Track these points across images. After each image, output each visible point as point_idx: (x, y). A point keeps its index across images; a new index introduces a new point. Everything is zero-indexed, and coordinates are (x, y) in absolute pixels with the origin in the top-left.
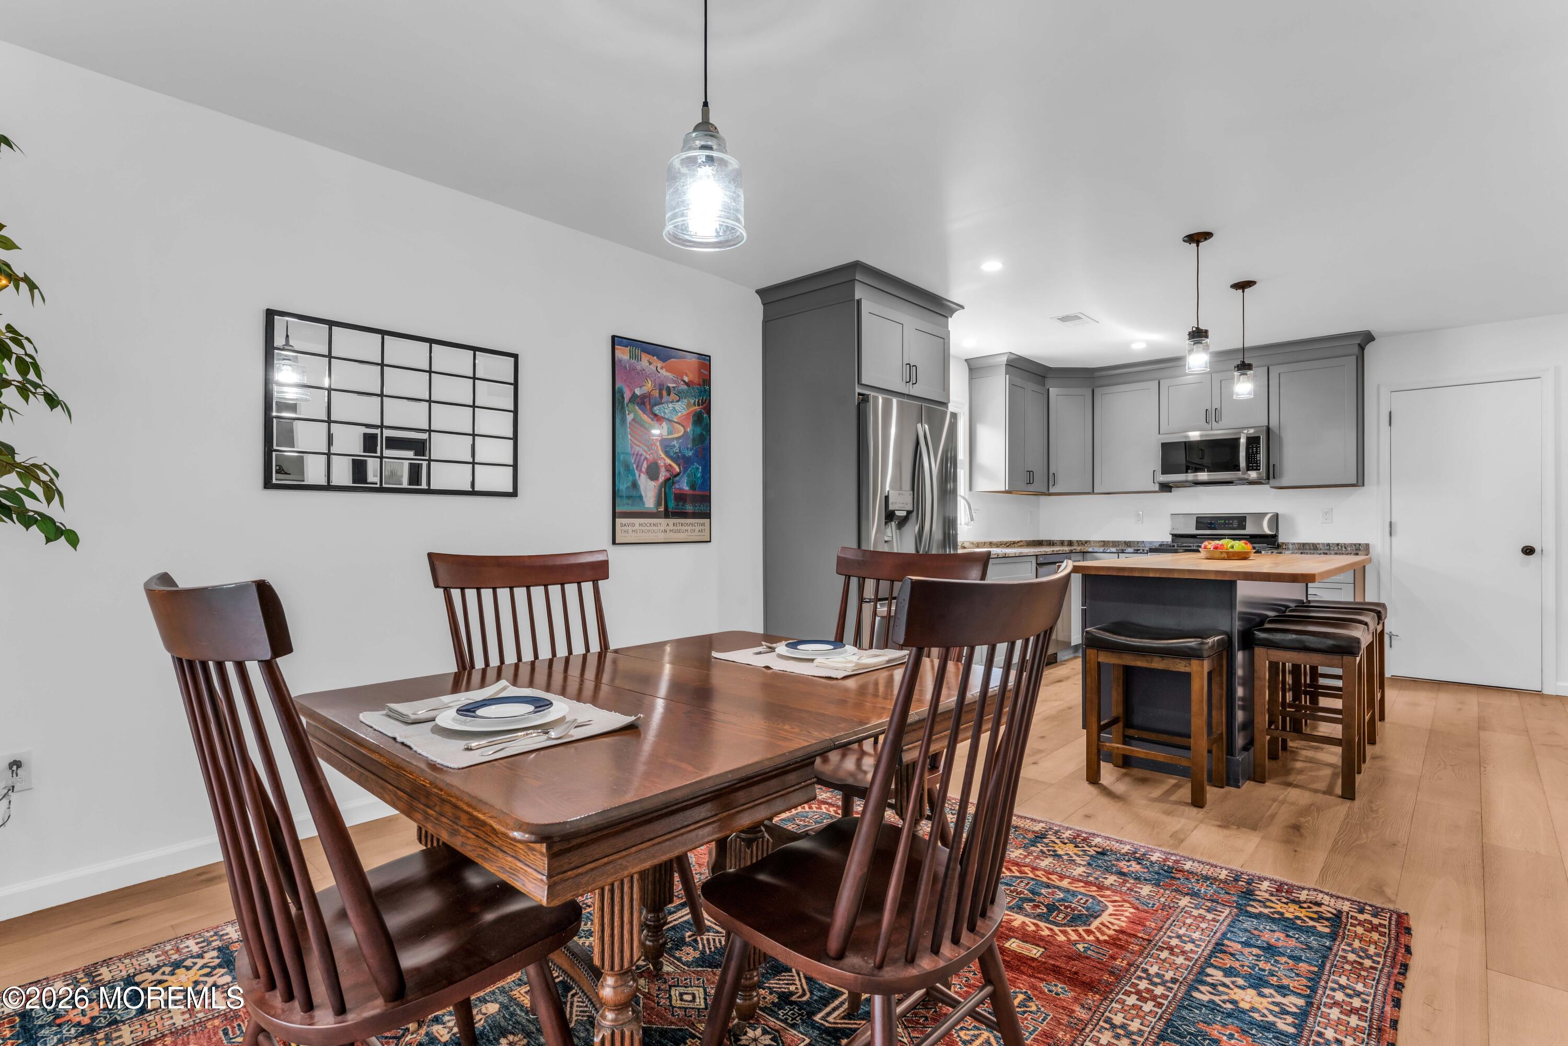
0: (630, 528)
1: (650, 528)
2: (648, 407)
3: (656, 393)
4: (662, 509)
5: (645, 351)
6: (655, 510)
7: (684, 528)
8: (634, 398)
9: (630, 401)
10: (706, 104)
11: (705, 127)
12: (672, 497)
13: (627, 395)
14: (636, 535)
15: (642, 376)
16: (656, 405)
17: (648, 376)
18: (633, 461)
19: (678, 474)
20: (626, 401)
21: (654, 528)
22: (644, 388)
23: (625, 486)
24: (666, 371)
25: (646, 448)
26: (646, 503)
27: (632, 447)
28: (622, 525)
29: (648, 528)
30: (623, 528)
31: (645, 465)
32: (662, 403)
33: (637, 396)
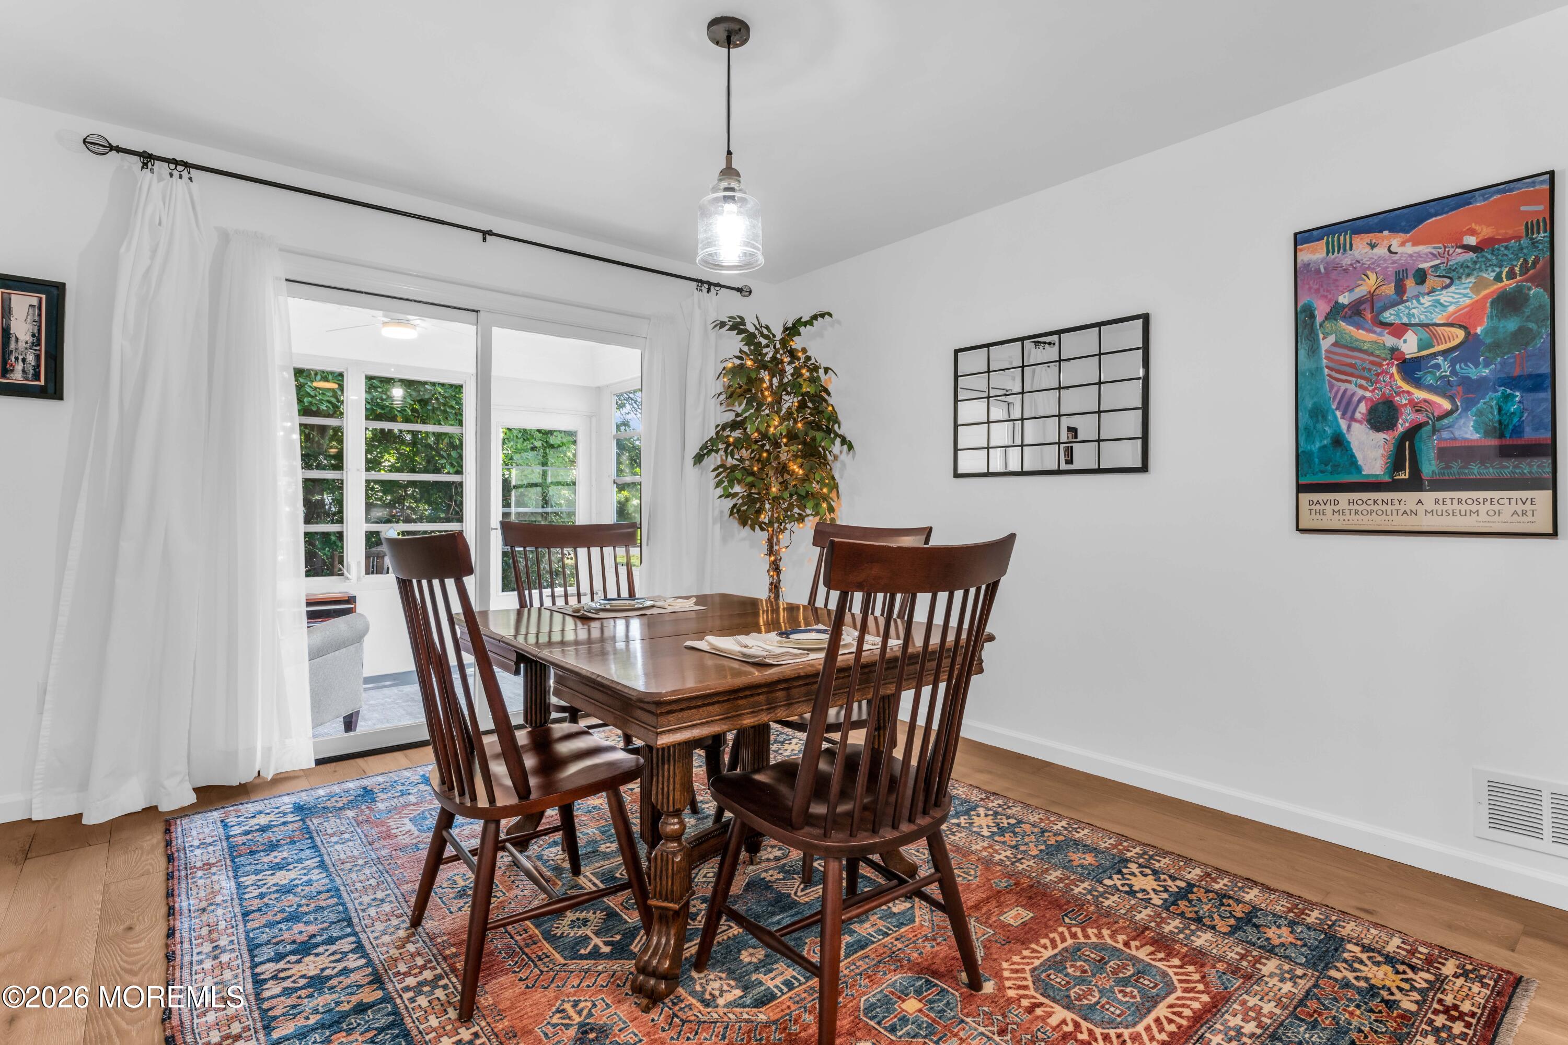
0: (1329, 508)
1: (1375, 508)
2: (1369, 316)
3: (1389, 290)
4: (1405, 475)
5: (1357, 231)
6: (1387, 479)
7: (1464, 507)
8: (1336, 312)
9: (1327, 318)
10: (729, 153)
11: (729, 172)
12: (1432, 454)
13: (1321, 309)
14: (1341, 517)
15: (1360, 270)
16: (1386, 308)
17: (1369, 268)
18: (1334, 407)
19: (1449, 414)
20: (1319, 320)
21: (1384, 507)
22: (1357, 290)
23: (1318, 445)
24: (1413, 245)
25: (1364, 383)
26: (1364, 468)
27: (1331, 386)
28: (1311, 502)
29: (1369, 508)
30: (1313, 507)
31: (1363, 408)
32: (1403, 302)
33: (1343, 306)
